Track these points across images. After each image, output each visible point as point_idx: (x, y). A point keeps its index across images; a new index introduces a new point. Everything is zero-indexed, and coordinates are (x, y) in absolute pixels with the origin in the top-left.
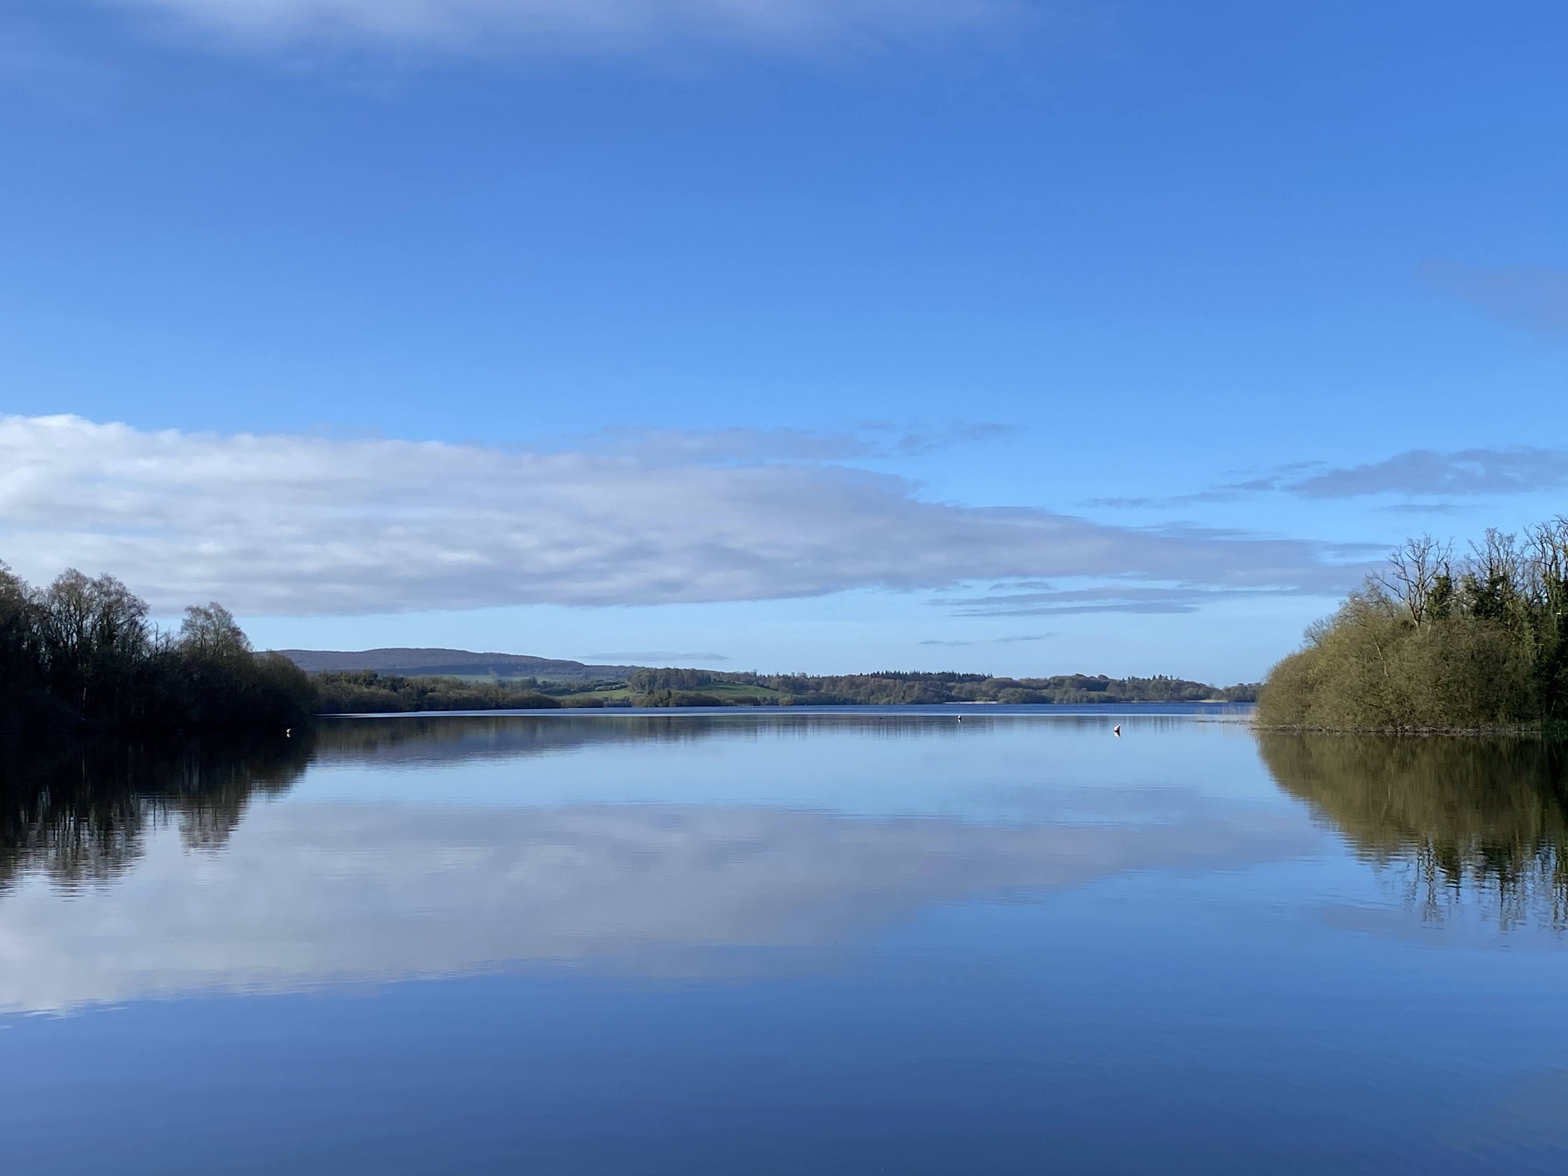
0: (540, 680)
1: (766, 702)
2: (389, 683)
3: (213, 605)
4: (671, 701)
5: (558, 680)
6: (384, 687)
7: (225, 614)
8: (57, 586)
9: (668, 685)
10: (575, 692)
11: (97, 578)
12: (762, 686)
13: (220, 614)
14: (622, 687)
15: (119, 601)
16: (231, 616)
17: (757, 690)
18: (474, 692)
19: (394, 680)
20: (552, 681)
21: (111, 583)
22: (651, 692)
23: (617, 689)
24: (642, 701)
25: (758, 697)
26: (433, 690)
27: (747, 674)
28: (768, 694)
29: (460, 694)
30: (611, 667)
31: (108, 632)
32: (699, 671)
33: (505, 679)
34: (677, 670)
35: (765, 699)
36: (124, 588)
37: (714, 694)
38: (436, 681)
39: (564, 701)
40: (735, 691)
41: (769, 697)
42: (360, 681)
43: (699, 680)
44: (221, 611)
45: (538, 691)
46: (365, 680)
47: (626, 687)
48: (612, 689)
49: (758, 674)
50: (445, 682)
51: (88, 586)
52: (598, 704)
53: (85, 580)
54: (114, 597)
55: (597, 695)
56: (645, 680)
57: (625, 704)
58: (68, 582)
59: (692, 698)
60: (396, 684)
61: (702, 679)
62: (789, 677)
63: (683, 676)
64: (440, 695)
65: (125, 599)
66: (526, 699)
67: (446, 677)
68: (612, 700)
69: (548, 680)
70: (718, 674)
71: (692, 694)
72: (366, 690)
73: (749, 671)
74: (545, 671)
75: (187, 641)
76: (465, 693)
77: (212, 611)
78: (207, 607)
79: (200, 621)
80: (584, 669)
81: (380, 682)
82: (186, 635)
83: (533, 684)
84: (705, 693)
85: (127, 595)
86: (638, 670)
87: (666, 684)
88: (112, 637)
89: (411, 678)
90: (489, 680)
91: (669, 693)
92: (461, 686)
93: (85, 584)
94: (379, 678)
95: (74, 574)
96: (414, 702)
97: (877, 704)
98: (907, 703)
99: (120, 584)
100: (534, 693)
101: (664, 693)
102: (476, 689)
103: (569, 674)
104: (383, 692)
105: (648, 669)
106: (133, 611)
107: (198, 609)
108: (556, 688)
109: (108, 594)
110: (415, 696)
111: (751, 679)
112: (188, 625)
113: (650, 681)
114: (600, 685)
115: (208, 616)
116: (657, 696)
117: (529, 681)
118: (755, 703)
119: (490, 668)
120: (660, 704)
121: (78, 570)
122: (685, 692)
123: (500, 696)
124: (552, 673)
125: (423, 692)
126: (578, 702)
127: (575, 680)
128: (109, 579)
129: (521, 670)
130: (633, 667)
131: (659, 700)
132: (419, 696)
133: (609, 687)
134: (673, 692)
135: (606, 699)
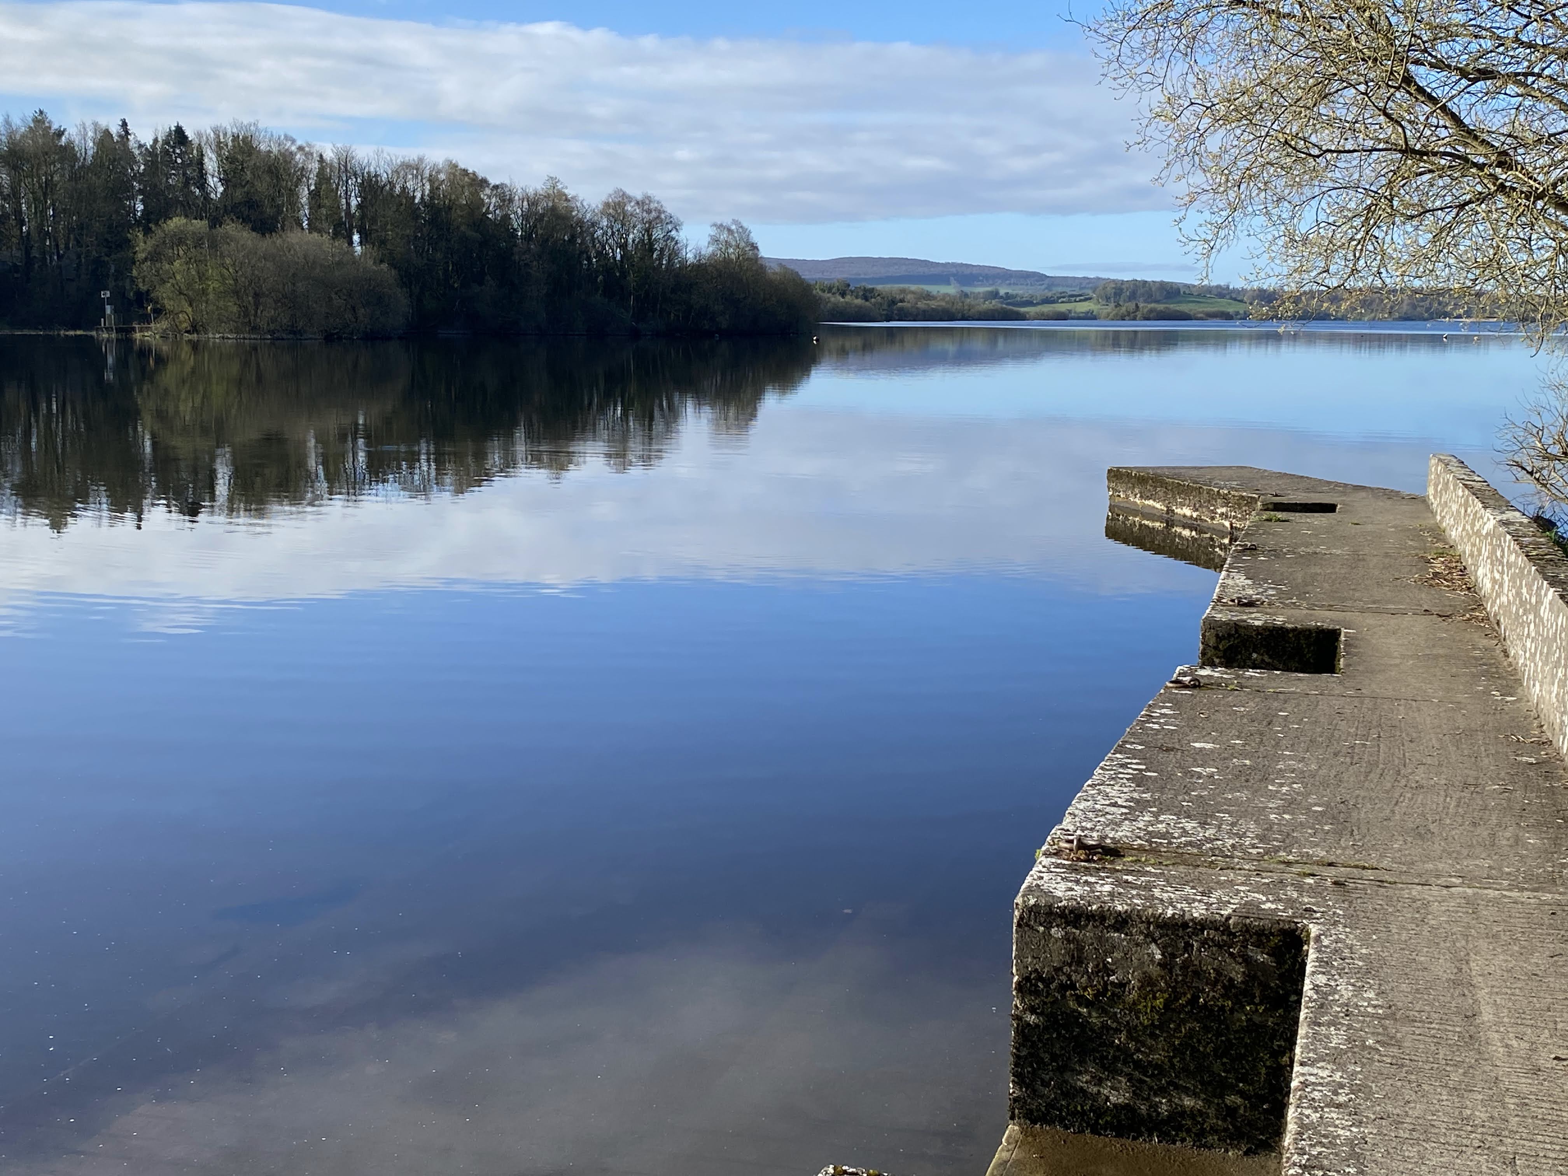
0: (1002, 292)
1: (1239, 317)
2: (861, 293)
3: (735, 222)
4: (1139, 314)
5: (1020, 291)
6: (857, 298)
7: (745, 230)
8: (607, 205)
9: (1135, 298)
10: (1038, 304)
11: (639, 197)
12: (1235, 299)
13: (741, 230)
14: (1086, 300)
15: (658, 217)
16: (750, 232)
17: (1230, 304)
18: (943, 304)
19: (865, 290)
20: (1014, 292)
21: (650, 201)
22: (1118, 305)
23: (1080, 301)
24: (1108, 314)
25: (1231, 310)
26: (902, 301)
27: (1218, 287)
28: (1240, 308)
29: (928, 304)
30: (1075, 278)
31: (647, 246)
32: (1168, 283)
33: (967, 289)
34: (1145, 282)
35: (1237, 313)
36: (662, 206)
37: (1184, 308)
38: (903, 291)
39: (1028, 313)
40: (1206, 305)
41: (1241, 312)
42: (834, 290)
43: (1168, 293)
44: (741, 227)
45: (1002, 303)
46: (838, 290)
47: (1090, 299)
48: (1075, 301)
49: (1231, 287)
50: (913, 293)
51: (632, 204)
52: (1062, 317)
53: (630, 199)
54: (654, 214)
55: (1062, 308)
56: (1110, 291)
57: (1090, 316)
58: (617, 200)
59: (1161, 311)
60: (867, 294)
61: (1171, 292)
62: (1265, 291)
63: (1150, 289)
64: (909, 305)
65: (663, 216)
66: (992, 310)
67: (913, 287)
68: (1075, 312)
69: (1010, 291)
70: (1188, 286)
71: (1160, 307)
72: (842, 300)
73: (1222, 284)
74: (1008, 282)
75: (713, 254)
76: (933, 304)
77: (733, 227)
78: (729, 223)
79: (724, 236)
80: (1046, 282)
81: (852, 292)
82: (711, 249)
83: (995, 295)
84: (1173, 307)
85: (664, 212)
86: (1104, 282)
87: (1133, 296)
88: (652, 250)
89: (879, 287)
90: (951, 290)
91: (1137, 305)
92: (928, 296)
93: (630, 202)
94: (852, 288)
95: (621, 194)
96: (885, 312)
97: (1360, 320)
98: (1394, 320)
99: (658, 202)
100: (994, 304)
101: (1131, 306)
102: (943, 299)
103: (1031, 285)
104: (859, 301)
105: (1114, 281)
106: (670, 227)
107: (721, 225)
108: (1019, 299)
109: (649, 211)
110: (885, 307)
111: (1223, 292)
112: (715, 240)
113: (1115, 293)
114: (1064, 297)
115: (730, 231)
116: (1124, 309)
117: (992, 292)
118: (1227, 317)
119: (952, 278)
120: (1127, 318)
121: (624, 189)
122: (1153, 305)
123: (966, 307)
124: (1014, 284)
125: (893, 302)
126: (1043, 314)
127: (1039, 291)
128: (649, 198)
129: (982, 281)
130: (1098, 279)
131: (1126, 313)
132: (889, 306)
133: (1073, 299)
134: (1141, 305)
135: (1070, 311)
